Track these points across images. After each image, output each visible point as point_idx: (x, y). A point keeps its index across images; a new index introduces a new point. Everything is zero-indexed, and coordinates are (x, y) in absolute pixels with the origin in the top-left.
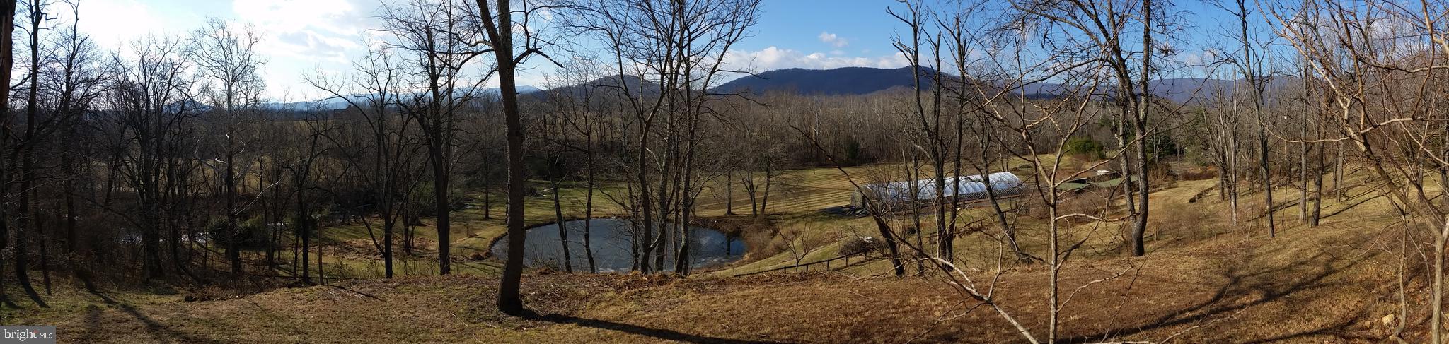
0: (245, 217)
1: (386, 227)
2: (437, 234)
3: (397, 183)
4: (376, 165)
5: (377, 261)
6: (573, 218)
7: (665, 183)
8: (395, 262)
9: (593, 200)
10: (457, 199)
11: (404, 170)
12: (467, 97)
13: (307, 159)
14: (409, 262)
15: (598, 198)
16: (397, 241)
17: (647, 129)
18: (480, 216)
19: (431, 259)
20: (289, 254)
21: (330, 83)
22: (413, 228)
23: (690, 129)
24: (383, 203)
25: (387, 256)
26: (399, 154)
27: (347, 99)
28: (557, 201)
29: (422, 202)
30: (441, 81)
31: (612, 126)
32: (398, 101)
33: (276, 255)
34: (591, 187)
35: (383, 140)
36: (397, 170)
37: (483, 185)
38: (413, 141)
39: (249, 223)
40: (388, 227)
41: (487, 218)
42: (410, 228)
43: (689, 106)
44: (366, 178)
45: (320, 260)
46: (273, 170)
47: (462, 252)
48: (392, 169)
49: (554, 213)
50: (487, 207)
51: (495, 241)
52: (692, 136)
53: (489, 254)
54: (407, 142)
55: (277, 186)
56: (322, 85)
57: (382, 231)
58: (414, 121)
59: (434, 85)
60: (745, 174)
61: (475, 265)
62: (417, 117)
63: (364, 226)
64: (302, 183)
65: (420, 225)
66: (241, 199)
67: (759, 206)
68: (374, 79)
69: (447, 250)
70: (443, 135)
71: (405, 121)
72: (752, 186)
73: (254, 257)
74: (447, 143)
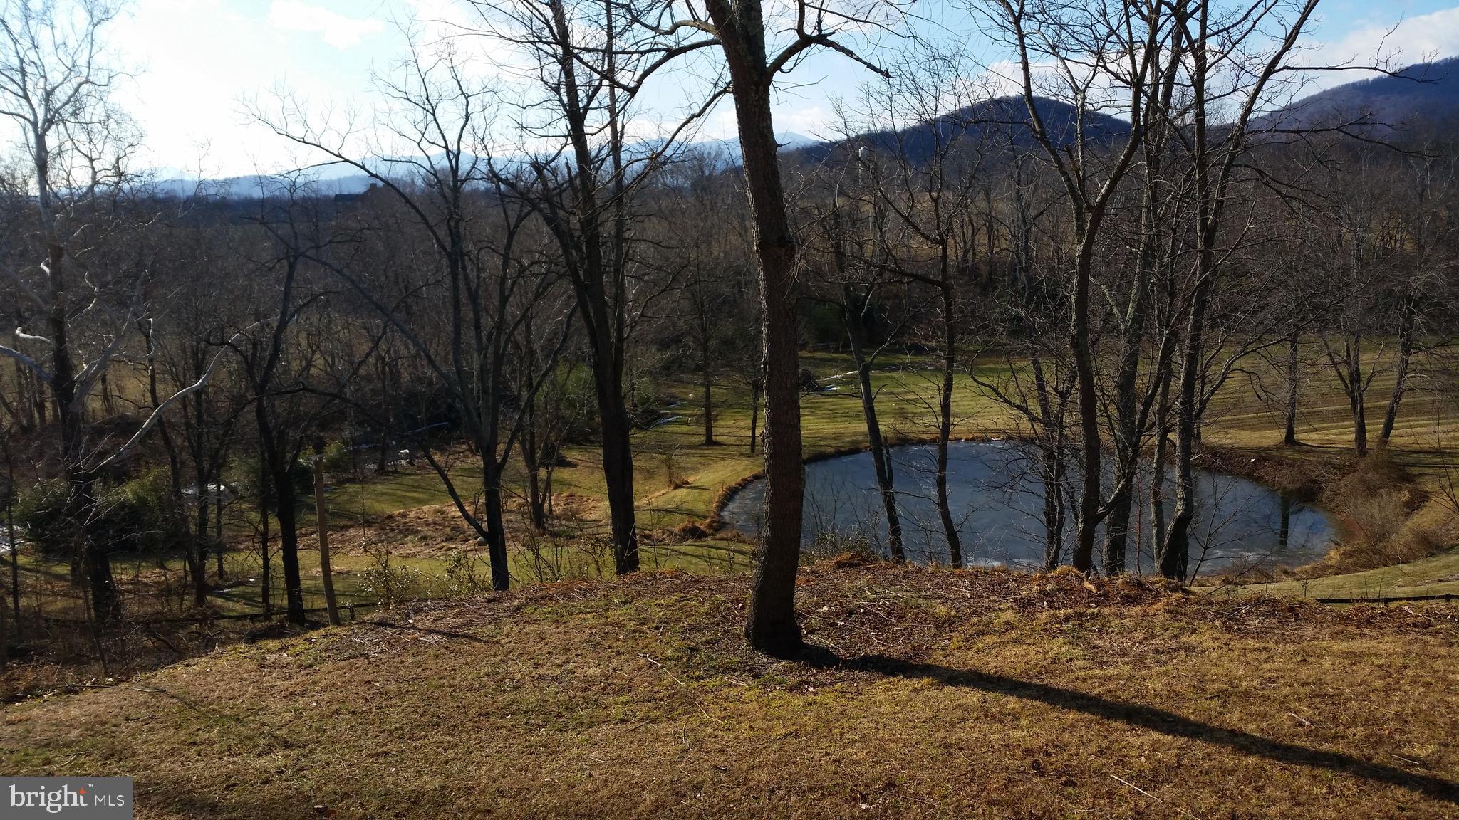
0: (119, 475)
1: (486, 473)
2: (604, 484)
3: (506, 370)
4: (450, 328)
5: (470, 555)
6: (903, 441)
7: (1132, 359)
8: (513, 550)
9: (955, 396)
10: (645, 401)
11: (519, 338)
12: (656, 161)
13: (274, 321)
14: (543, 552)
15: (965, 396)
16: (514, 504)
17: (1095, 223)
18: (695, 440)
19: (596, 541)
20: (246, 560)
21: (317, 126)
22: (549, 473)
23: (1204, 222)
24: (476, 419)
25: (495, 540)
26: (504, 300)
27: (363, 168)
28: (869, 401)
29: (564, 412)
30: (595, 120)
31: (991, 222)
32: (492, 170)
33: (212, 565)
34: (950, 365)
35: (464, 268)
36: (503, 338)
37: (699, 368)
38: (536, 269)
39: (128, 492)
40: (492, 473)
41: (710, 442)
42: (543, 473)
43: (1203, 165)
44: (431, 361)
45: (326, 564)
46: (184, 352)
47: (659, 522)
48: (490, 335)
49: (863, 427)
50: (709, 418)
51: (731, 494)
52: (1209, 241)
53: (719, 526)
54: (522, 271)
55: (198, 392)
56: (298, 132)
57: (478, 483)
58: (535, 222)
59: (577, 134)
60: (1339, 343)
61: (690, 549)
62: (541, 211)
63: (435, 474)
64: (266, 379)
65: (563, 463)
66: (99, 432)
67: (1374, 428)
68: (430, 117)
69: (631, 519)
70: (607, 254)
71: (512, 221)
72: (1356, 375)
73: (151, 575)
74: (617, 271)
